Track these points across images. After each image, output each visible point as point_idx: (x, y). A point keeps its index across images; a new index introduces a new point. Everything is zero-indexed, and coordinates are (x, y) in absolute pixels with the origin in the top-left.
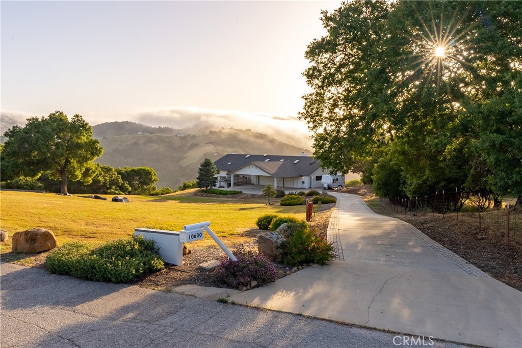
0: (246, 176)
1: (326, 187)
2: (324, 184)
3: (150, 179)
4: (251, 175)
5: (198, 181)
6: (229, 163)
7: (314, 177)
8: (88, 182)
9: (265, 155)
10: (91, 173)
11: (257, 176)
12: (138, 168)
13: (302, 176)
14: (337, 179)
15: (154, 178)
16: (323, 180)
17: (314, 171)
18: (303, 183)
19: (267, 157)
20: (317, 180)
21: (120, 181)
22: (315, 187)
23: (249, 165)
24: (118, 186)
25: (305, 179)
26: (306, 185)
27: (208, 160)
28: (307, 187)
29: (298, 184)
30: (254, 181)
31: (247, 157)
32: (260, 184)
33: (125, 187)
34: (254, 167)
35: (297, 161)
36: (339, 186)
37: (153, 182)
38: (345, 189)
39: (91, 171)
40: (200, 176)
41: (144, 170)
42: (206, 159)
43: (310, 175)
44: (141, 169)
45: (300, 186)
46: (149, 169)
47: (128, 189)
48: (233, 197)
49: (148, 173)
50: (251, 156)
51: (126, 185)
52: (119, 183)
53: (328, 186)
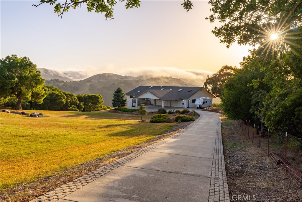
0: (149, 100)
1: (198, 107)
2: (197, 105)
3: (98, 101)
4: (151, 99)
5: (113, 102)
6: (139, 91)
7: (190, 100)
8: (40, 102)
9: (162, 86)
10: (41, 96)
11: (154, 99)
12: (92, 94)
13: (182, 99)
14: (206, 102)
15: (100, 100)
16: (196, 102)
17: (191, 96)
18: (183, 104)
19: (163, 87)
20: (193, 102)
21: (78, 102)
22: (191, 107)
23: (146, 92)
24: (76, 105)
25: (185, 101)
26: (185, 106)
27: (119, 88)
28: (186, 107)
29: (180, 105)
30: (153, 102)
31: (150, 87)
32: (157, 104)
33: (81, 106)
34: (150, 93)
35: (181, 89)
36: (208, 106)
37: (100, 103)
38: (212, 108)
39: (40, 95)
40: (115, 99)
41: (95, 96)
42: (118, 88)
43: (187, 99)
44: (93, 95)
45: (182, 106)
46: (98, 95)
47: (82, 107)
48: (131, 113)
49: (97, 97)
50: (153, 87)
51: (81, 105)
52: (77, 103)
53: (200, 106)
